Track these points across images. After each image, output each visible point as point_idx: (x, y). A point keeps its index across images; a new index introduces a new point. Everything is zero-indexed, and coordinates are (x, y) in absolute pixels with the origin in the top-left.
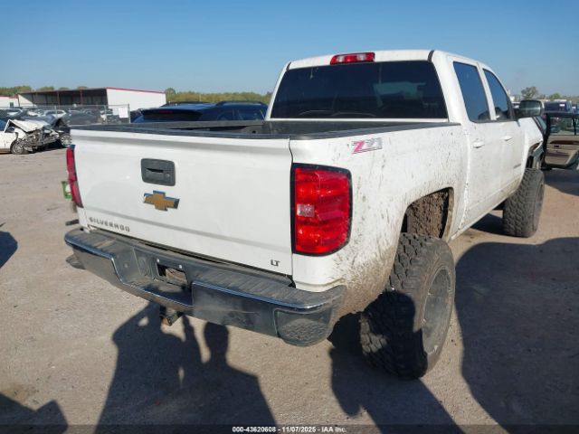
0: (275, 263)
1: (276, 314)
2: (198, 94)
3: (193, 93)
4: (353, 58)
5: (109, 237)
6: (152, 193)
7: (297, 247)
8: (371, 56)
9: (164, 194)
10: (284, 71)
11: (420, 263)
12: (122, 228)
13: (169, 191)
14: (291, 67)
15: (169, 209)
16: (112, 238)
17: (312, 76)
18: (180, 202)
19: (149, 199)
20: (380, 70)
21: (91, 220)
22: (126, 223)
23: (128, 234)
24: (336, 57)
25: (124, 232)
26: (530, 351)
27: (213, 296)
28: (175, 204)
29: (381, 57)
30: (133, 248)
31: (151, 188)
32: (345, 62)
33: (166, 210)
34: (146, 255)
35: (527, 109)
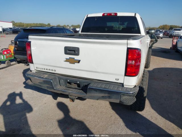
0: (117, 79)
1: (121, 95)
2: (24, 23)
3: (21, 23)
4: (110, 14)
5: (45, 74)
6: (69, 58)
7: (127, 74)
8: (116, 14)
9: (74, 58)
10: (86, 17)
11: (146, 77)
12: (52, 70)
13: (76, 57)
14: (88, 16)
15: (75, 63)
16: (47, 74)
17: (96, 19)
18: (81, 61)
19: (67, 60)
20: (119, 18)
21: (37, 68)
22: (54, 69)
23: (55, 72)
24: (104, 14)
25: (53, 72)
26: (165, 100)
27: (96, 91)
28: (79, 61)
29: (119, 14)
30: (57, 77)
31: (68, 56)
32: (107, 15)
33: (74, 64)
34: (63, 79)
35: (150, 31)
